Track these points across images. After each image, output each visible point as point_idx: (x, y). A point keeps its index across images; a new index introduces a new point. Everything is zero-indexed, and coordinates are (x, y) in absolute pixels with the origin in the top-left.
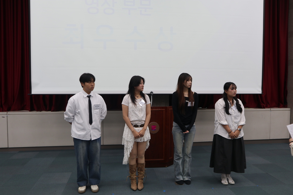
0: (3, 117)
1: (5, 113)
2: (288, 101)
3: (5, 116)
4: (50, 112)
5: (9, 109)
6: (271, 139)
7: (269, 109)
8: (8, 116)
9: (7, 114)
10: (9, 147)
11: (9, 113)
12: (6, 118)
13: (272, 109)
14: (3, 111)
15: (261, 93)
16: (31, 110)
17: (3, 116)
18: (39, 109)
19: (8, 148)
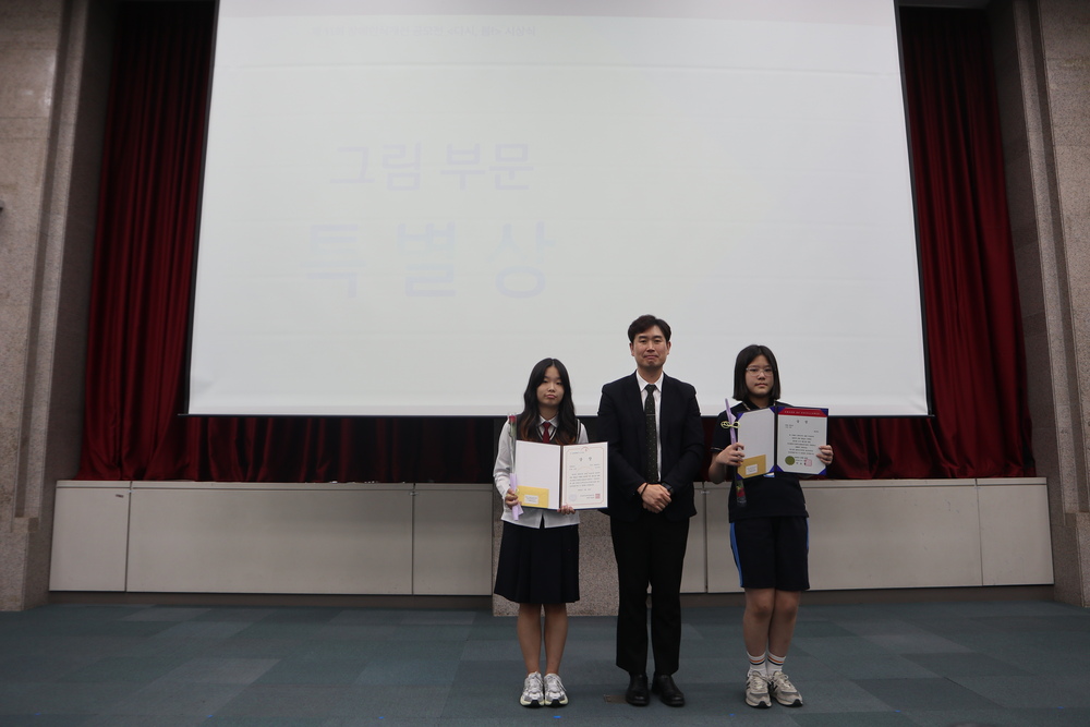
0: (120, 496)
1: (126, 483)
2: (1036, 455)
3: (125, 492)
5: (140, 475)
7: (972, 481)
8: (133, 491)
9: (130, 488)
10: (128, 590)
11: (136, 483)
12: (126, 497)
13: (981, 481)
14: (121, 478)
15: (927, 414)
17: (120, 492)
18: (225, 475)
19: (125, 592)
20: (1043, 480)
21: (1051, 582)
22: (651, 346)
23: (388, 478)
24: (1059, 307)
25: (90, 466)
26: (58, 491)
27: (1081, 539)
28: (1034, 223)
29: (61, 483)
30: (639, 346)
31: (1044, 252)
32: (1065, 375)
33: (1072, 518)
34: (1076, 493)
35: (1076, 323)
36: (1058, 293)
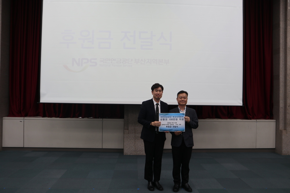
0: (21, 122)
1: (23, 118)
2: (274, 113)
3: (22, 121)
4: (58, 119)
5: (26, 115)
6: (257, 148)
7: (255, 120)
9: (24, 119)
10: (24, 147)
11: (25, 118)
12: (23, 122)
13: (258, 120)
14: (21, 116)
15: (242, 105)
16: (44, 116)
17: (21, 120)
18: (50, 116)
20: (275, 121)
21: (274, 148)
22: (158, 92)
23: (95, 117)
24: (284, 73)
25: (12, 113)
26: (3, 120)
27: (283, 137)
28: (279, 49)
29: (4, 118)
30: (155, 92)
31: (281, 57)
32: (283, 92)
33: (281, 131)
34: (283, 125)
35: (288, 78)
36: (284, 69)
